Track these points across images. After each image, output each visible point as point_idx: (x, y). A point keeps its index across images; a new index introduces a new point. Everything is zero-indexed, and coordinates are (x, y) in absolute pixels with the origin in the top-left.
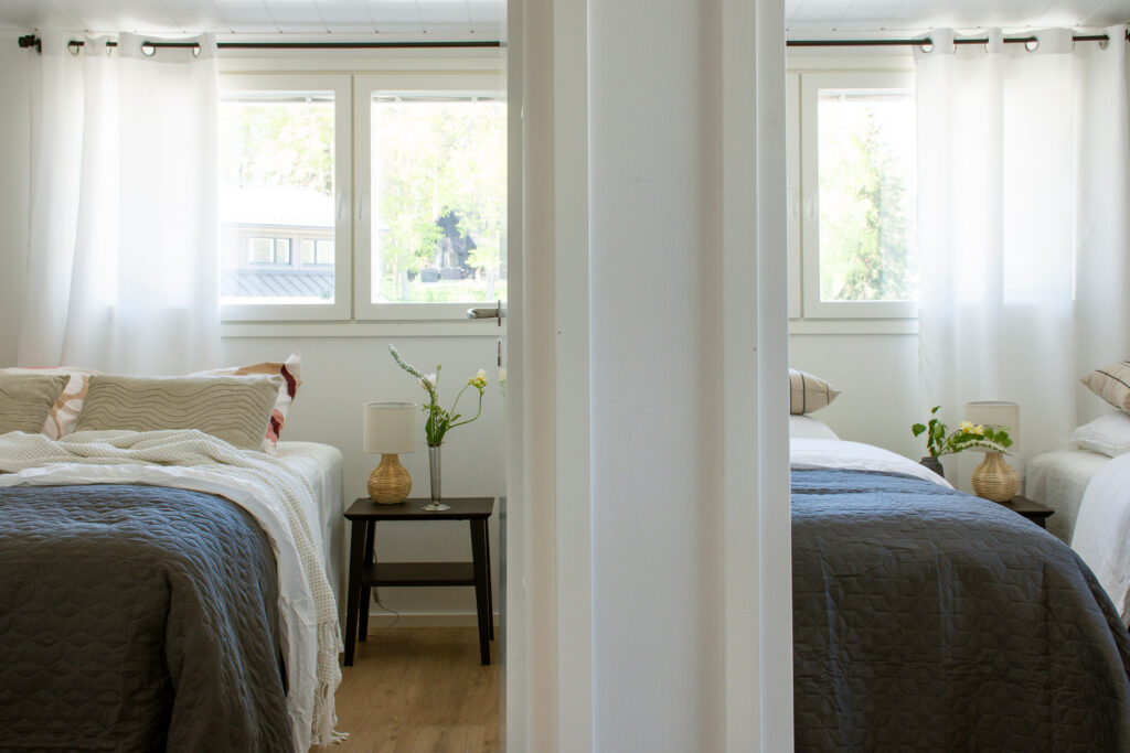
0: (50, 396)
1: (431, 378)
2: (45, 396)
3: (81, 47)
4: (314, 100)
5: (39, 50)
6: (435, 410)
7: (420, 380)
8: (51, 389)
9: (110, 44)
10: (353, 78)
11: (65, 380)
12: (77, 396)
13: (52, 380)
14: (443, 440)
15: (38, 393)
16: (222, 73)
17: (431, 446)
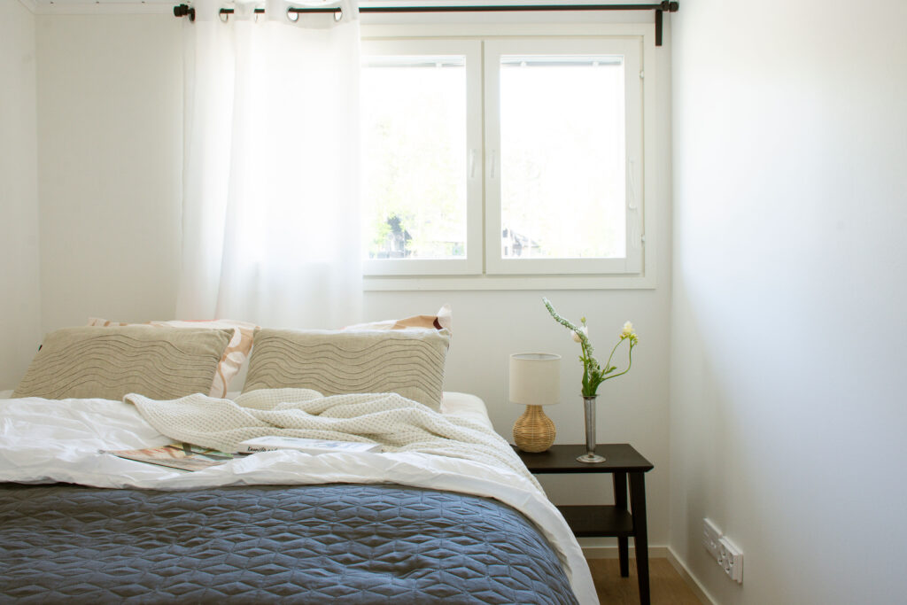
0: (216, 350)
1: (584, 330)
2: (213, 351)
3: (230, 15)
4: (444, 65)
5: (193, 18)
6: (589, 363)
7: (573, 332)
8: (218, 344)
9: (258, 11)
10: (483, 43)
11: (229, 334)
12: (237, 348)
13: (218, 334)
14: (597, 393)
15: (206, 347)
16: (363, 39)
17: (586, 398)
